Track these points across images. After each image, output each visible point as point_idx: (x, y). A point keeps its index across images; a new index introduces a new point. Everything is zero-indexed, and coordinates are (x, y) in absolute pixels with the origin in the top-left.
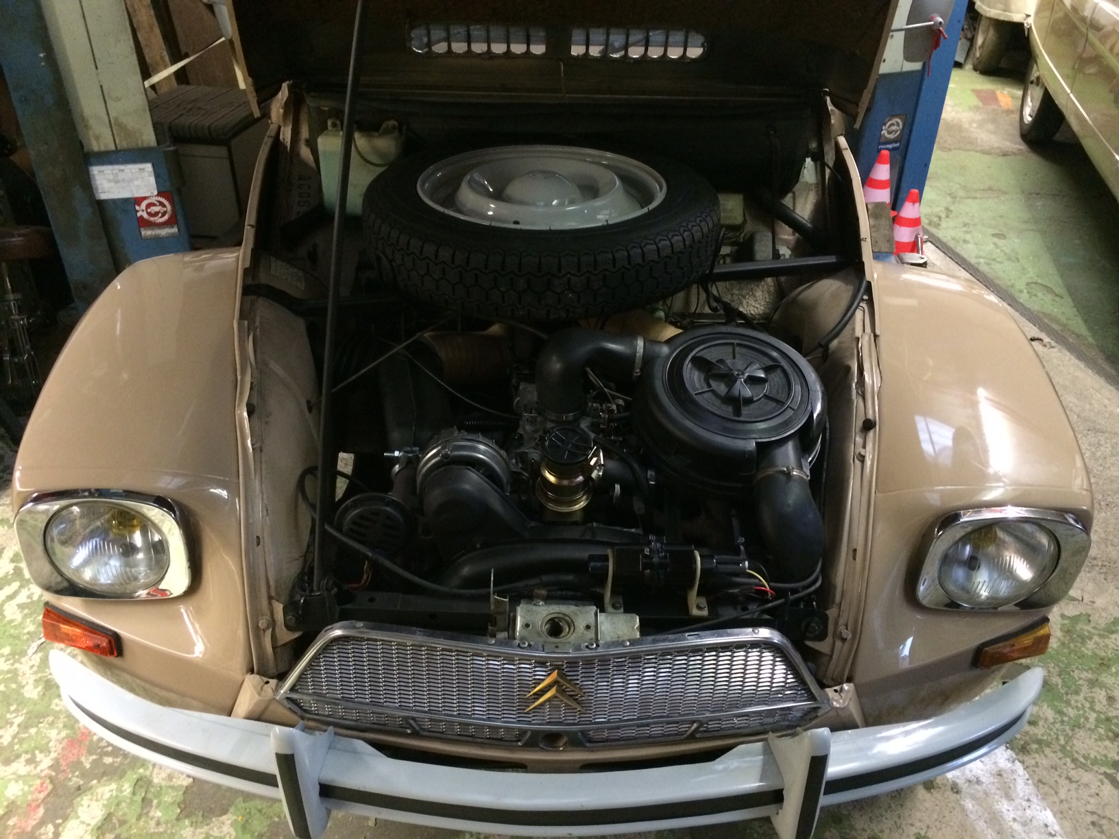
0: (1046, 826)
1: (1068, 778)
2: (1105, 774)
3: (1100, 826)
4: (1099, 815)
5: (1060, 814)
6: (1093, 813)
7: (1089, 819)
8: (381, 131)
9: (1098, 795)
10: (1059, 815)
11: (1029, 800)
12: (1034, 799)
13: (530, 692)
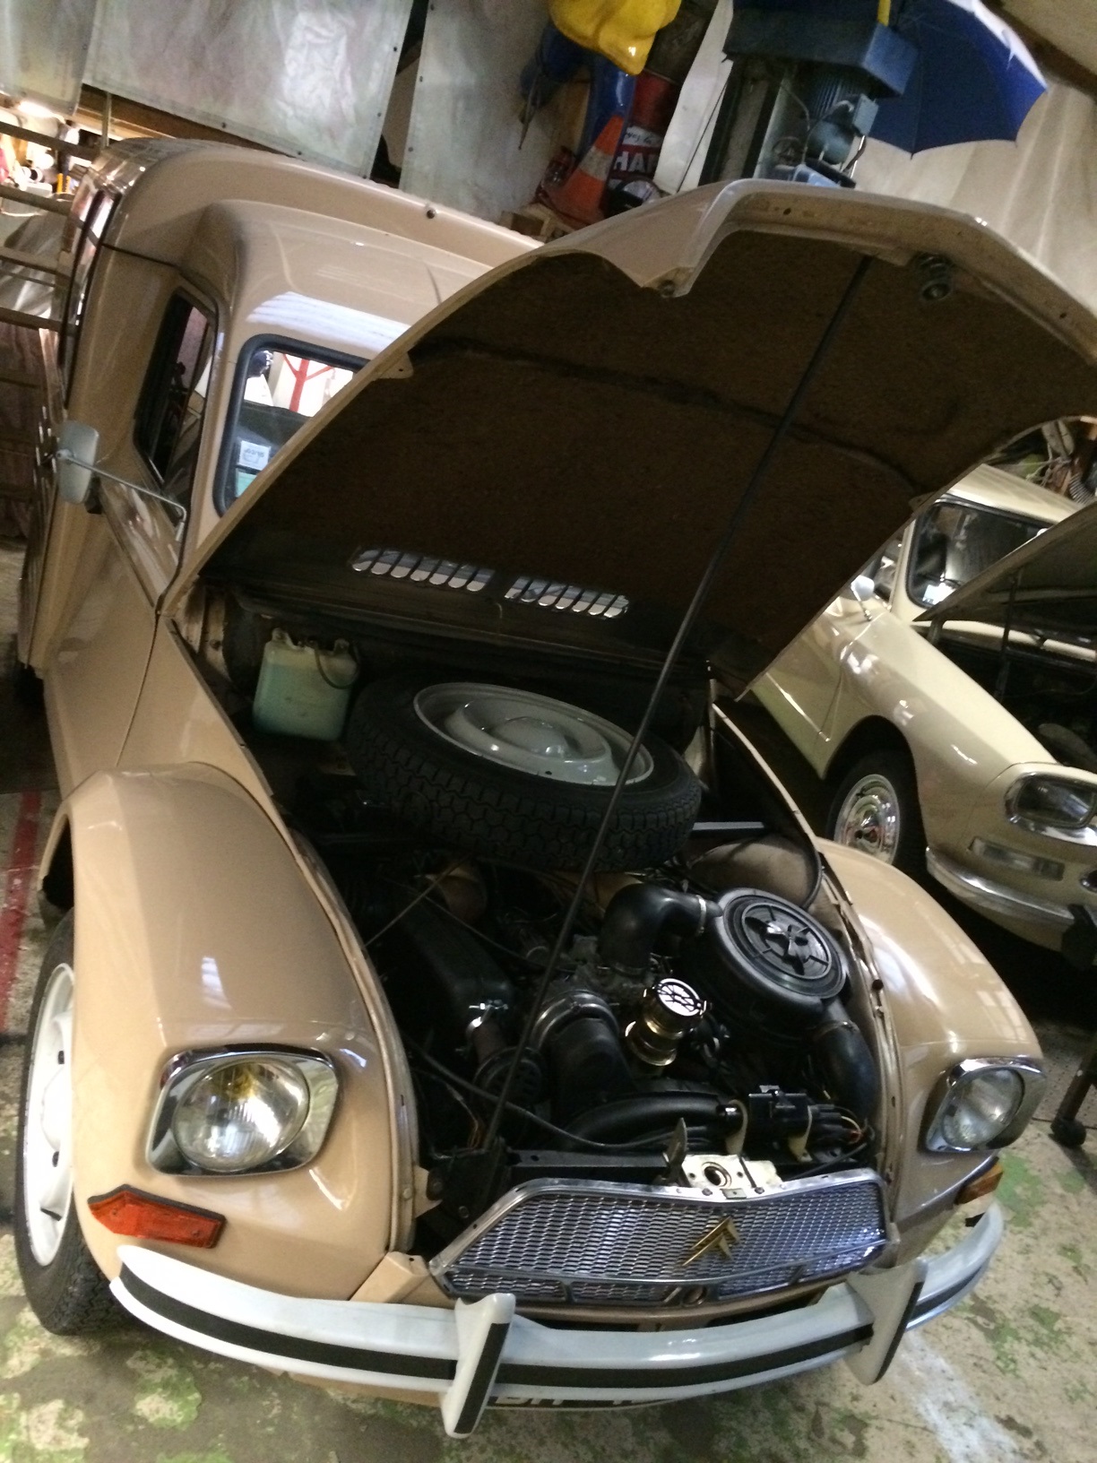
0: (943, 1371)
1: (944, 1326)
2: (968, 1319)
3: (981, 1366)
4: (976, 1357)
5: (951, 1359)
6: (972, 1355)
7: (972, 1361)
8: (335, 649)
9: (969, 1338)
10: (950, 1361)
11: (923, 1350)
12: (927, 1349)
13: (695, 1243)
